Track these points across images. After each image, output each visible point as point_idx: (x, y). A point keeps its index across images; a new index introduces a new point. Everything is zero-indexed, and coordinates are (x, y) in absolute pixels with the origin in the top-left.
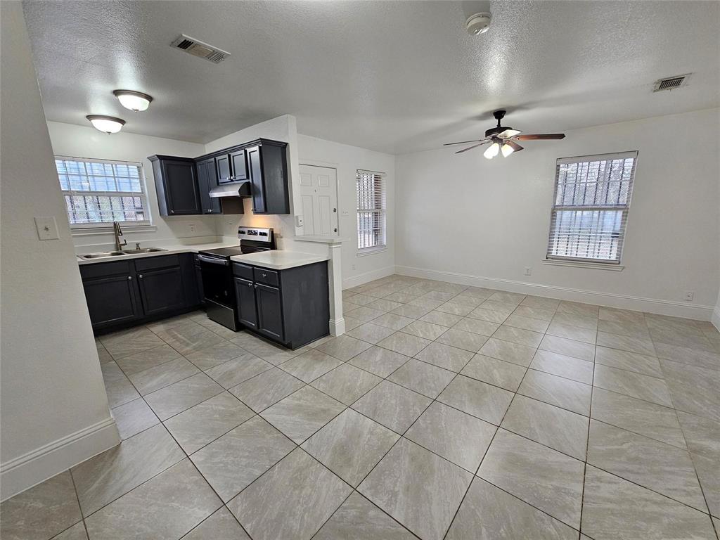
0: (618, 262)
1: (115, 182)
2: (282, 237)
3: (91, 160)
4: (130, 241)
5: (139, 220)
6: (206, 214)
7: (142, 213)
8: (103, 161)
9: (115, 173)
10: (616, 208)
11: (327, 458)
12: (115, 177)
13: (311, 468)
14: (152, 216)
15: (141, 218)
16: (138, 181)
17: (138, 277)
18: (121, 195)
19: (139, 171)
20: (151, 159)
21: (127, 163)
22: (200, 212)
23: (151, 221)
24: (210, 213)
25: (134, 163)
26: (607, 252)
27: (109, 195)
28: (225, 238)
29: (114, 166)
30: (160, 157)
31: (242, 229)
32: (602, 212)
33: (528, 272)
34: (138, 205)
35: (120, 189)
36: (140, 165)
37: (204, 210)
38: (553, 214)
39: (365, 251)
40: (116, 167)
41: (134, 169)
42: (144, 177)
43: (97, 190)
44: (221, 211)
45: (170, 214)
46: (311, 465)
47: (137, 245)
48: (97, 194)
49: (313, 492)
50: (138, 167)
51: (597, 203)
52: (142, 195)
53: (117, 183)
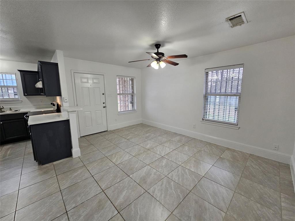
0: (237, 124)
1: (3, 81)
5: (16, 97)
7: (17, 94)
12: (3, 79)
14: (20, 95)
16: (15, 81)
21: (11, 74)
24: (42, 95)
25: (13, 74)
26: (232, 118)
27: (7, 87)
29: (3, 75)
30: (20, 71)
32: (228, 97)
33: (194, 127)
38: (206, 98)
39: (121, 113)
41: (14, 76)
45: (25, 95)
47: (10, 108)
52: (17, 87)
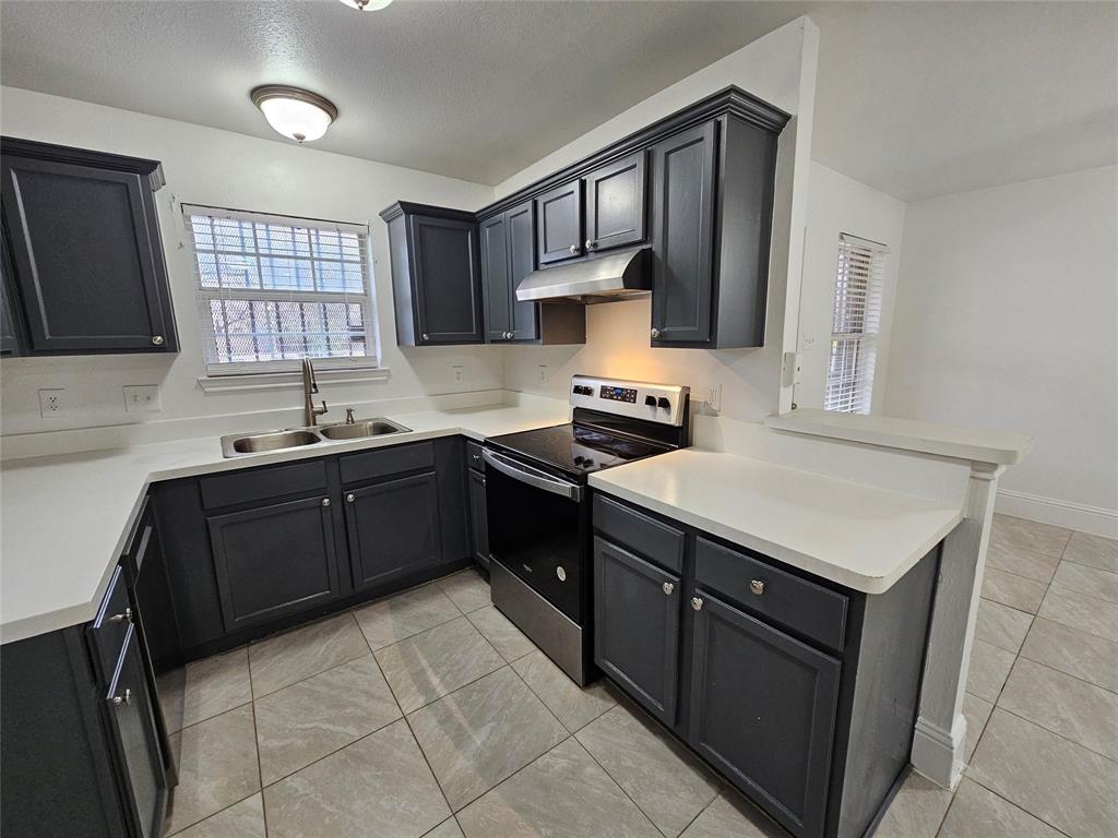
1: (313, 267)
2: (714, 414)
3: (270, 218)
4: (335, 404)
5: (355, 354)
6: (493, 342)
7: (362, 339)
8: (293, 221)
9: (315, 249)
12: (312, 259)
14: (381, 347)
15: (359, 352)
16: (358, 267)
17: (343, 499)
18: (323, 299)
19: (362, 244)
20: (388, 217)
21: (338, 225)
22: (480, 339)
23: (379, 357)
24: (505, 341)
25: (351, 226)
27: (300, 298)
28: (528, 398)
29: (313, 232)
30: (409, 208)
31: (584, 383)
34: (356, 322)
35: (322, 287)
36: (363, 230)
37: (489, 333)
40: (317, 235)
41: (351, 241)
42: (371, 260)
43: (278, 288)
44: (538, 337)
45: (420, 342)
47: (349, 411)
48: (277, 297)
50: (360, 236)
53: (317, 272)
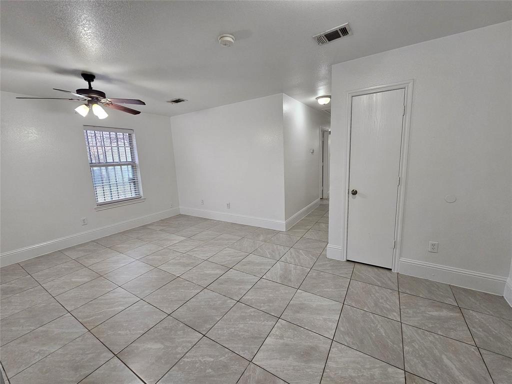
10: (127, 164)
11: (318, 366)
13: (332, 377)
46: (329, 377)
49: (350, 367)
51: (115, 161)
